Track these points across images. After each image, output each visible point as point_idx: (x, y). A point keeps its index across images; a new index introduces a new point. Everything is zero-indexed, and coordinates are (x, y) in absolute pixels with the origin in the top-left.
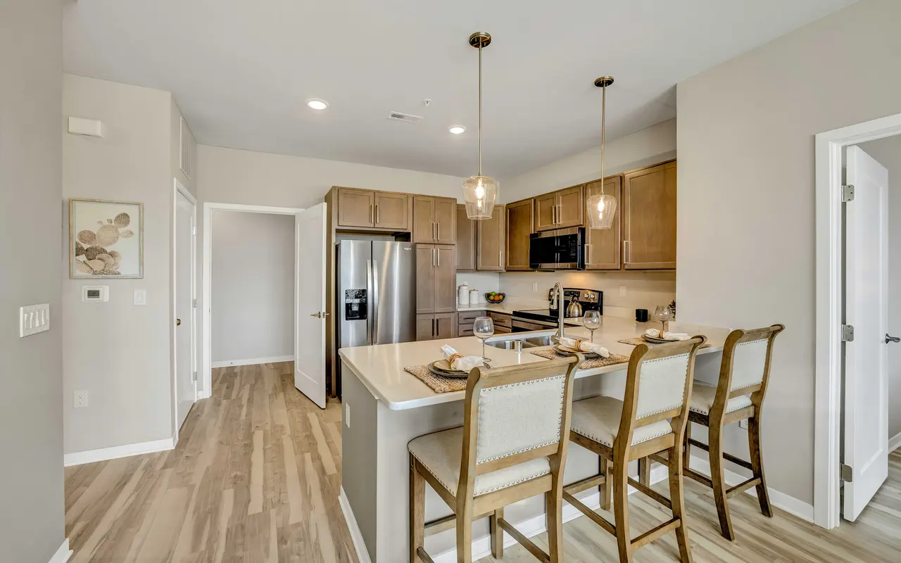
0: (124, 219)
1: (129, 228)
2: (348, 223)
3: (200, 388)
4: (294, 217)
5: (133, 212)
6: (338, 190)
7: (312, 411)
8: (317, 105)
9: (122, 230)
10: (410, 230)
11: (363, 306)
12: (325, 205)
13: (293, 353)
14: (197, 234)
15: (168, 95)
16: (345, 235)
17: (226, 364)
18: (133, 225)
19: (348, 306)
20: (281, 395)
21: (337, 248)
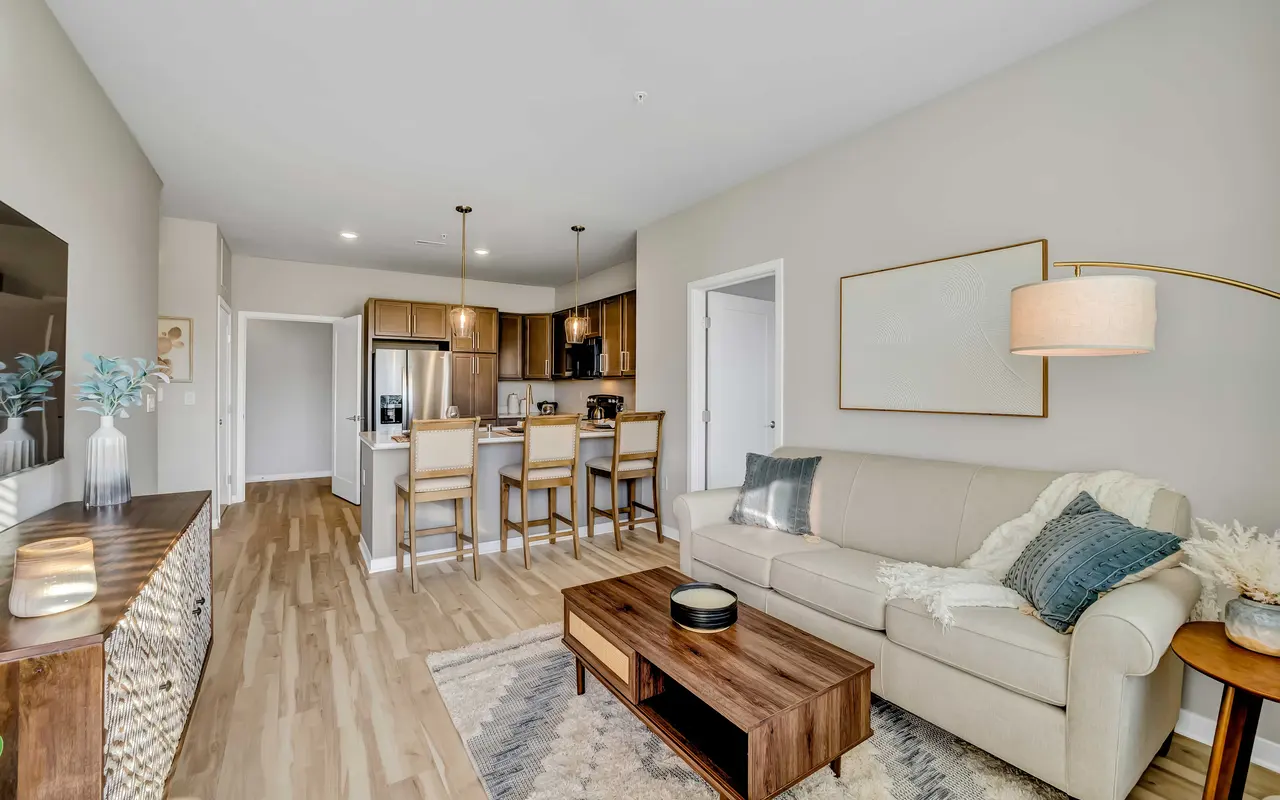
0: (176, 332)
1: (181, 339)
2: (385, 332)
3: (234, 493)
4: (331, 325)
5: (184, 326)
6: (377, 302)
7: (346, 506)
8: (349, 236)
9: (175, 341)
10: (448, 339)
11: (398, 412)
12: (360, 318)
13: (330, 468)
14: (232, 342)
15: (214, 226)
16: (381, 344)
17: (257, 479)
18: (184, 337)
19: (384, 411)
20: (318, 500)
21: (374, 355)
